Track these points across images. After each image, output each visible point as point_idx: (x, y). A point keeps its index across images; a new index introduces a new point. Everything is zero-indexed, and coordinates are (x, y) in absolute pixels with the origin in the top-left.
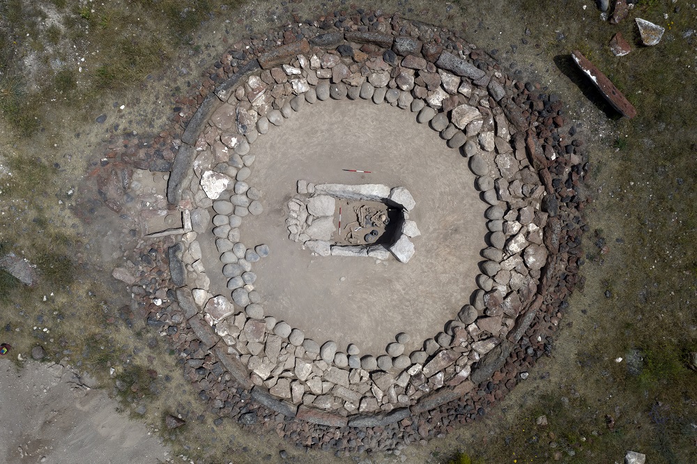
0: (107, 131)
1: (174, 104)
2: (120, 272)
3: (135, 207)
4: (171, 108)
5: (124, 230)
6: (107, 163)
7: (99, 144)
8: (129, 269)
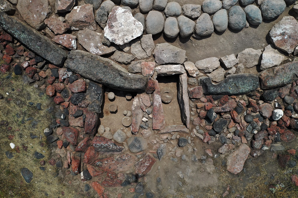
0: (43, 169)
1: (10, 74)
2: (233, 164)
3: (148, 138)
4: (16, 79)
5: (178, 154)
6: (86, 172)
7: (61, 180)
8: (229, 152)
